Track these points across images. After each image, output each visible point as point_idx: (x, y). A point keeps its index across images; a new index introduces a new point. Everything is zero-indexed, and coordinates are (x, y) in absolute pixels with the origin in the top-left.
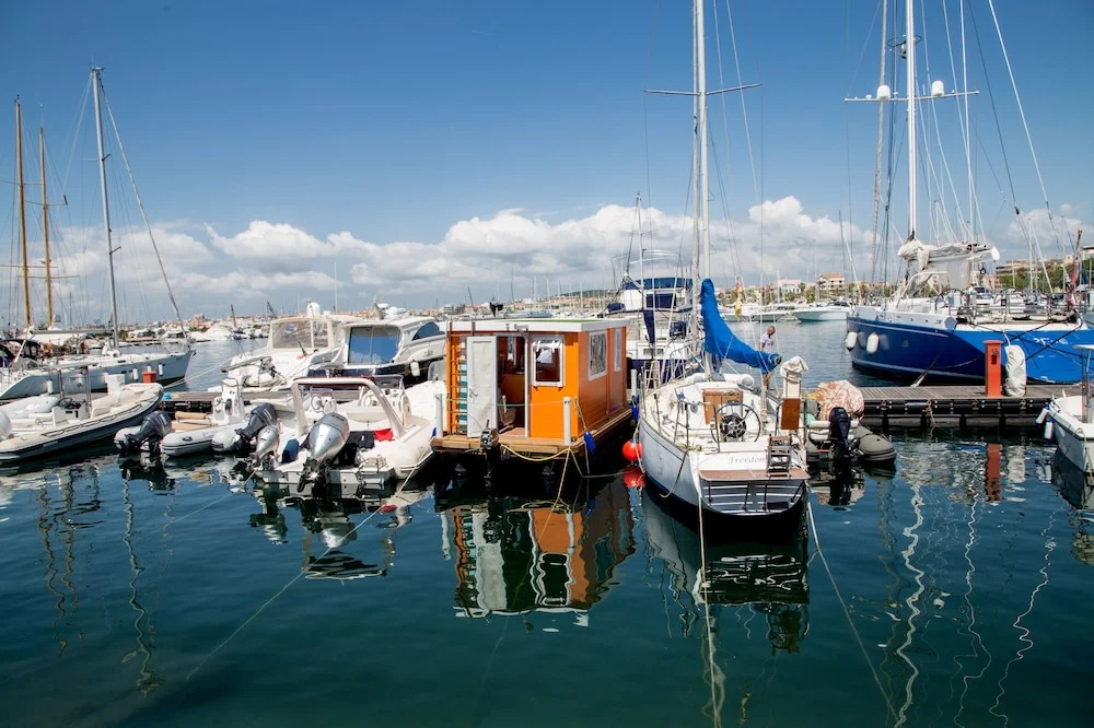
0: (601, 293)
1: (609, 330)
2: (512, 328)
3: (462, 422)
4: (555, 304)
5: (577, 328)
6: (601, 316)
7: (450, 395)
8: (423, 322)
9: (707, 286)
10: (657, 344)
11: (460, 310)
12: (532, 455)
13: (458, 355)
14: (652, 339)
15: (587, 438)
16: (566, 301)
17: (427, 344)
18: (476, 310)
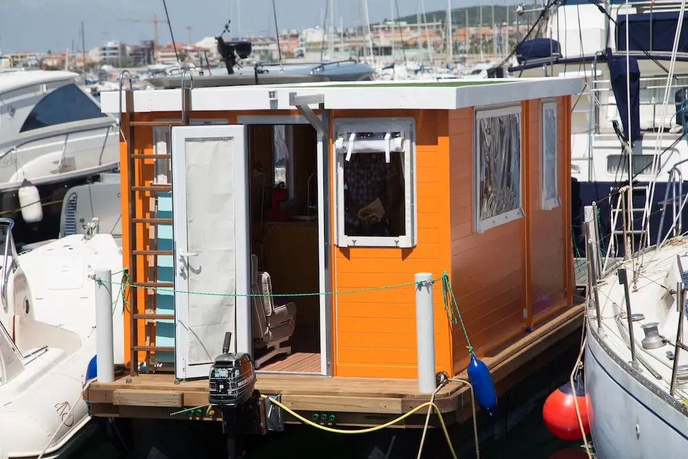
0: (500, 15)
1: (526, 104)
2: (284, 104)
3: (162, 342)
4: (383, 42)
5: (445, 100)
6: (497, 72)
7: (130, 275)
8: (48, 83)
10: (645, 143)
11: (144, 54)
12: (338, 418)
13: (150, 172)
14: (631, 130)
15: (474, 376)
16: (409, 35)
17: (60, 141)
18: (182, 57)
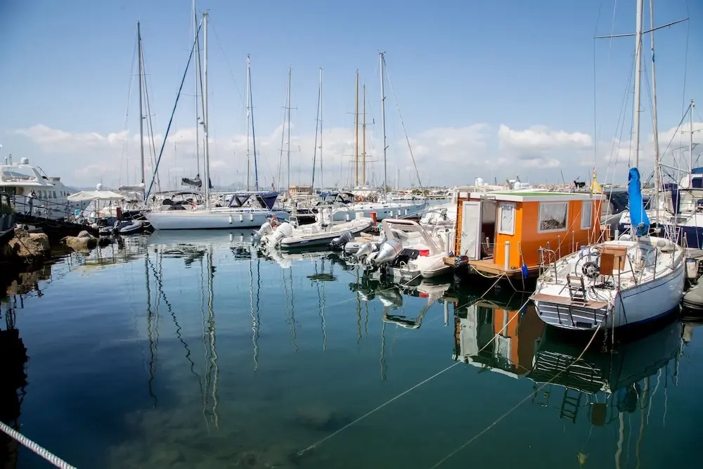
9: (634, 173)
15: (523, 268)
